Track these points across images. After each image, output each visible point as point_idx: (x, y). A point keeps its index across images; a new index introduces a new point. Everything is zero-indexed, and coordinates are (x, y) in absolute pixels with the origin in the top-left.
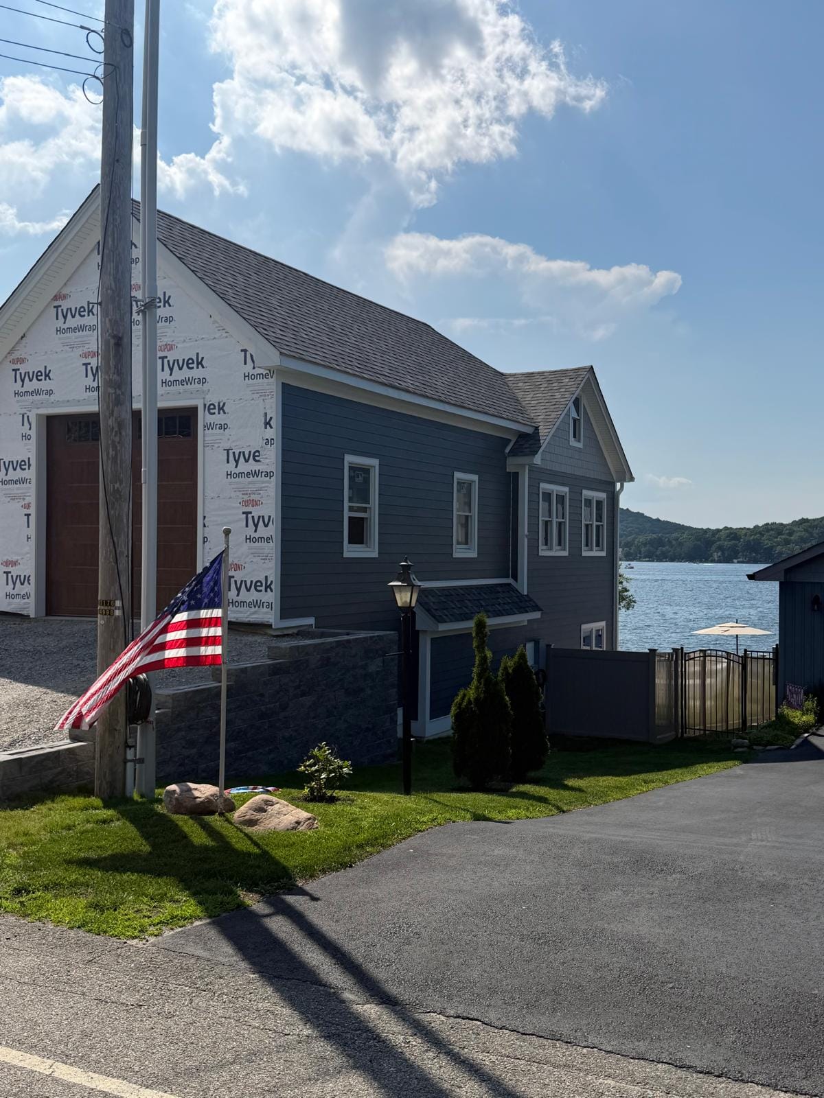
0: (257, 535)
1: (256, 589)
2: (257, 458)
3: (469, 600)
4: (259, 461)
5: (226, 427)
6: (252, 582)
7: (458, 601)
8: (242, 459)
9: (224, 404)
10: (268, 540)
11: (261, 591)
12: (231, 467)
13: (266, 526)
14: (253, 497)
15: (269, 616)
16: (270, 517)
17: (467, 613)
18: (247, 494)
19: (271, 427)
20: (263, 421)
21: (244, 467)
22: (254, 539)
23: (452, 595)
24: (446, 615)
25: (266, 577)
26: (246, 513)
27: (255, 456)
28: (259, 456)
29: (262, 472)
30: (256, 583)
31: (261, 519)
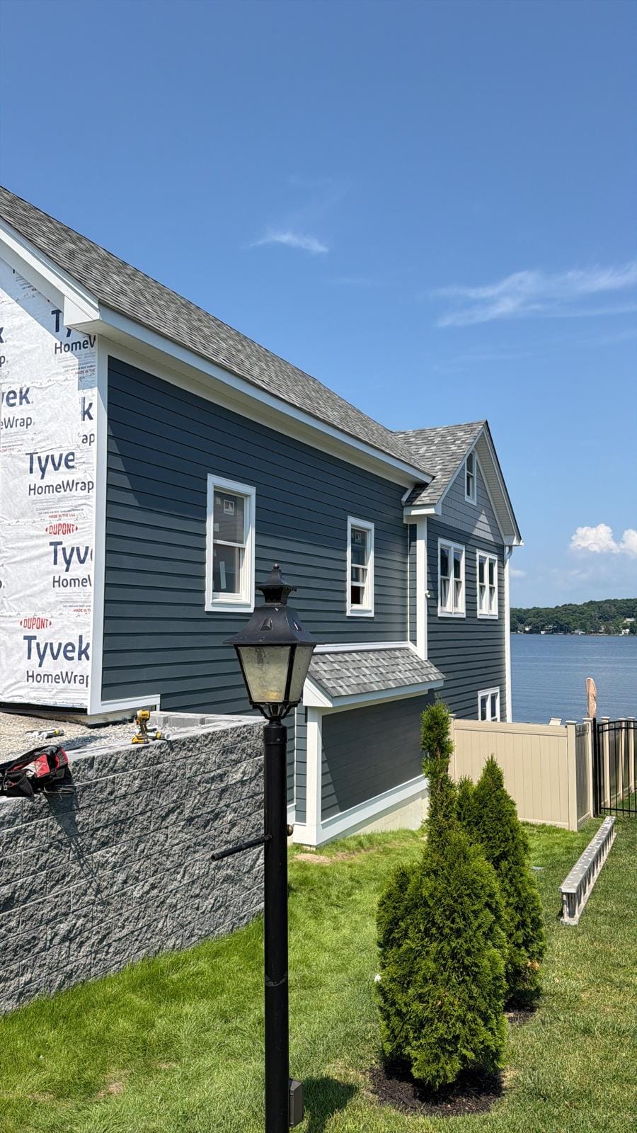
0: (68, 576)
1: (66, 657)
2: (70, 464)
3: (367, 667)
4: (73, 467)
5: (29, 422)
6: (60, 645)
7: (354, 669)
8: (50, 466)
9: (27, 391)
10: (84, 582)
11: (72, 659)
12: (35, 478)
13: (82, 562)
14: (64, 520)
15: (83, 696)
16: (87, 548)
17: (365, 683)
18: (56, 516)
19: (91, 418)
20: (80, 409)
21: (53, 478)
22: (65, 582)
23: (347, 661)
24: (341, 687)
25: (81, 637)
26: (56, 544)
27: (68, 461)
28: (73, 460)
29: (77, 483)
30: (66, 647)
31: (75, 552)
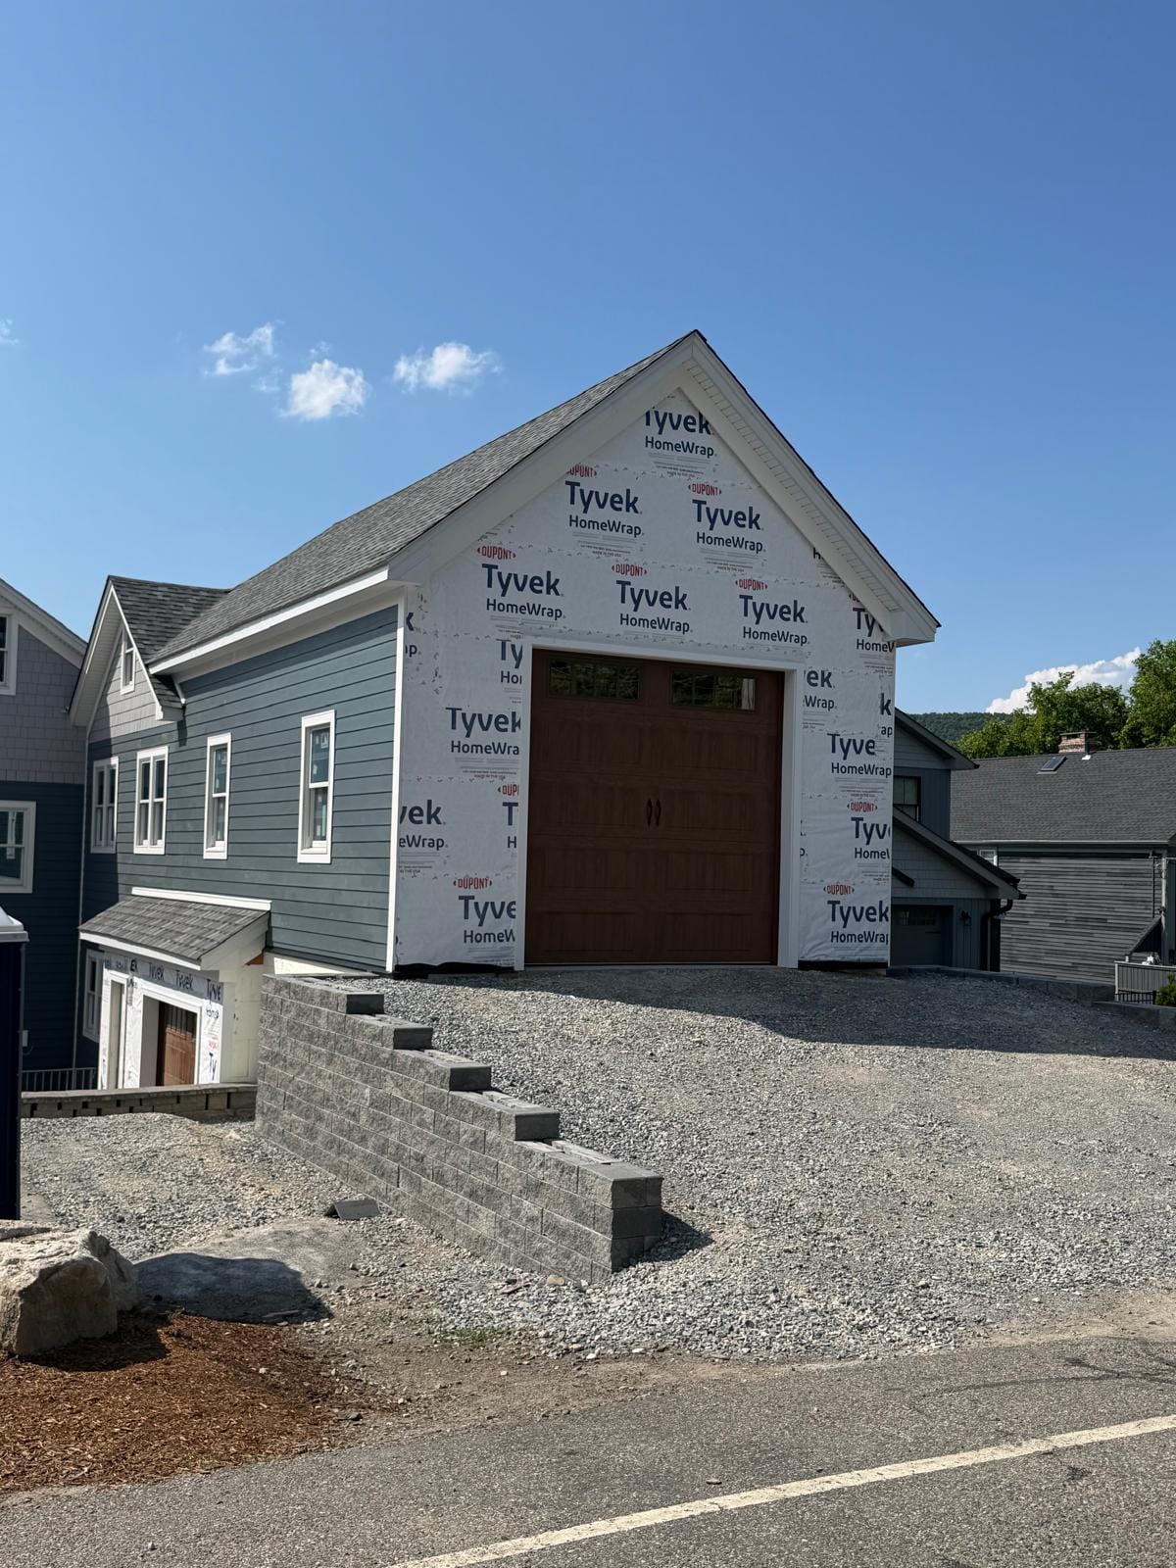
0: (869, 848)
1: (868, 918)
2: (871, 750)
4: (873, 753)
5: (831, 704)
6: (862, 908)
8: (851, 749)
9: (830, 674)
10: (882, 855)
11: (874, 920)
12: (838, 757)
13: (881, 837)
14: (865, 799)
15: (883, 952)
16: (885, 826)
18: (857, 795)
19: (889, 714)
20: (879, 703)
21: (854, 759)
22: (866, 854)
25: (881, 902)
26: (857, 820)
27: (869, 747)
28: (873, 747)
29: (877, 768)
30: (867, 911)
31: (875, 829)
